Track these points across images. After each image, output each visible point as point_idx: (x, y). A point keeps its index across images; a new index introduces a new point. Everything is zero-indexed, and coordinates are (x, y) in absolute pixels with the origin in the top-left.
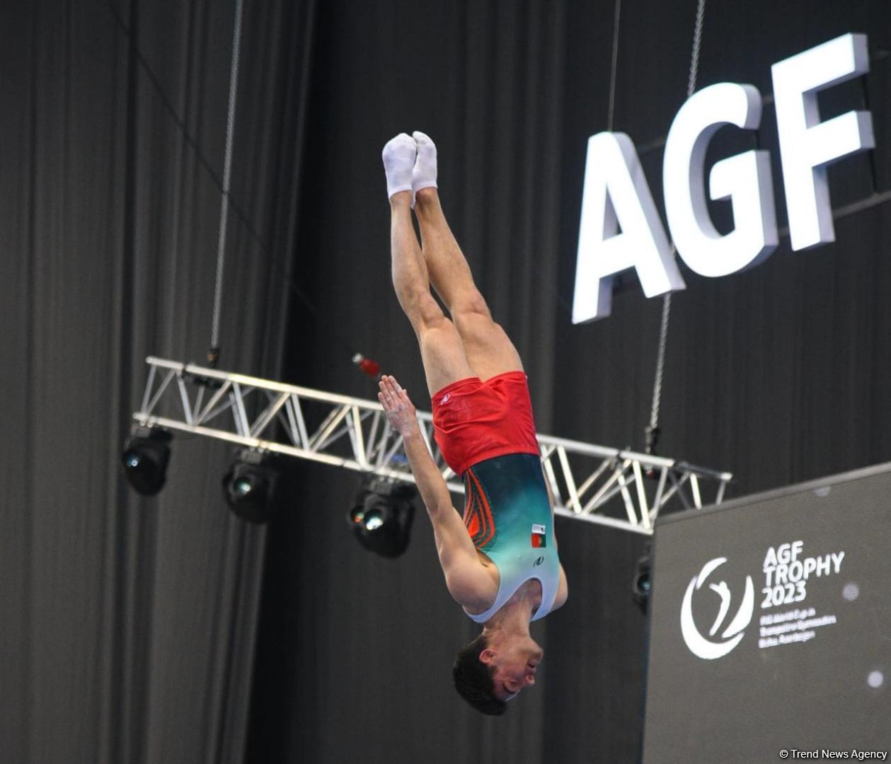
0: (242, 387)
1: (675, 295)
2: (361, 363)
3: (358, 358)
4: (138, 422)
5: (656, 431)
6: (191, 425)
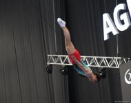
0: (61, 57)
1: (118, 34)
4: (48, 64)
6: (55, 63)
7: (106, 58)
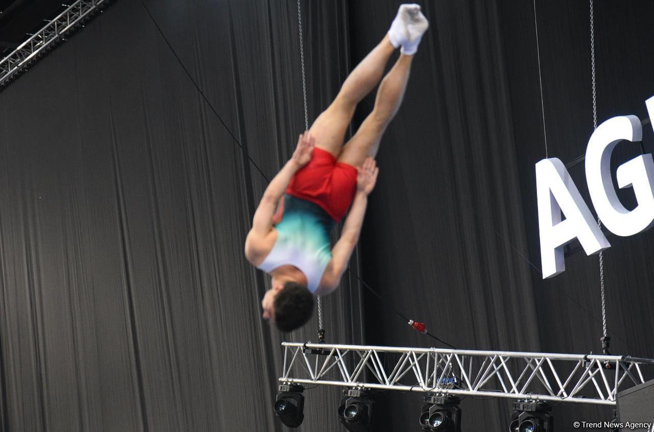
0: (342, 351)
1: (605, 251)
2: (413, 324)
3: (411, 322)
4: (282, 382)
5: (607, 339)
6: (314, 380)
7: (548, 356)
